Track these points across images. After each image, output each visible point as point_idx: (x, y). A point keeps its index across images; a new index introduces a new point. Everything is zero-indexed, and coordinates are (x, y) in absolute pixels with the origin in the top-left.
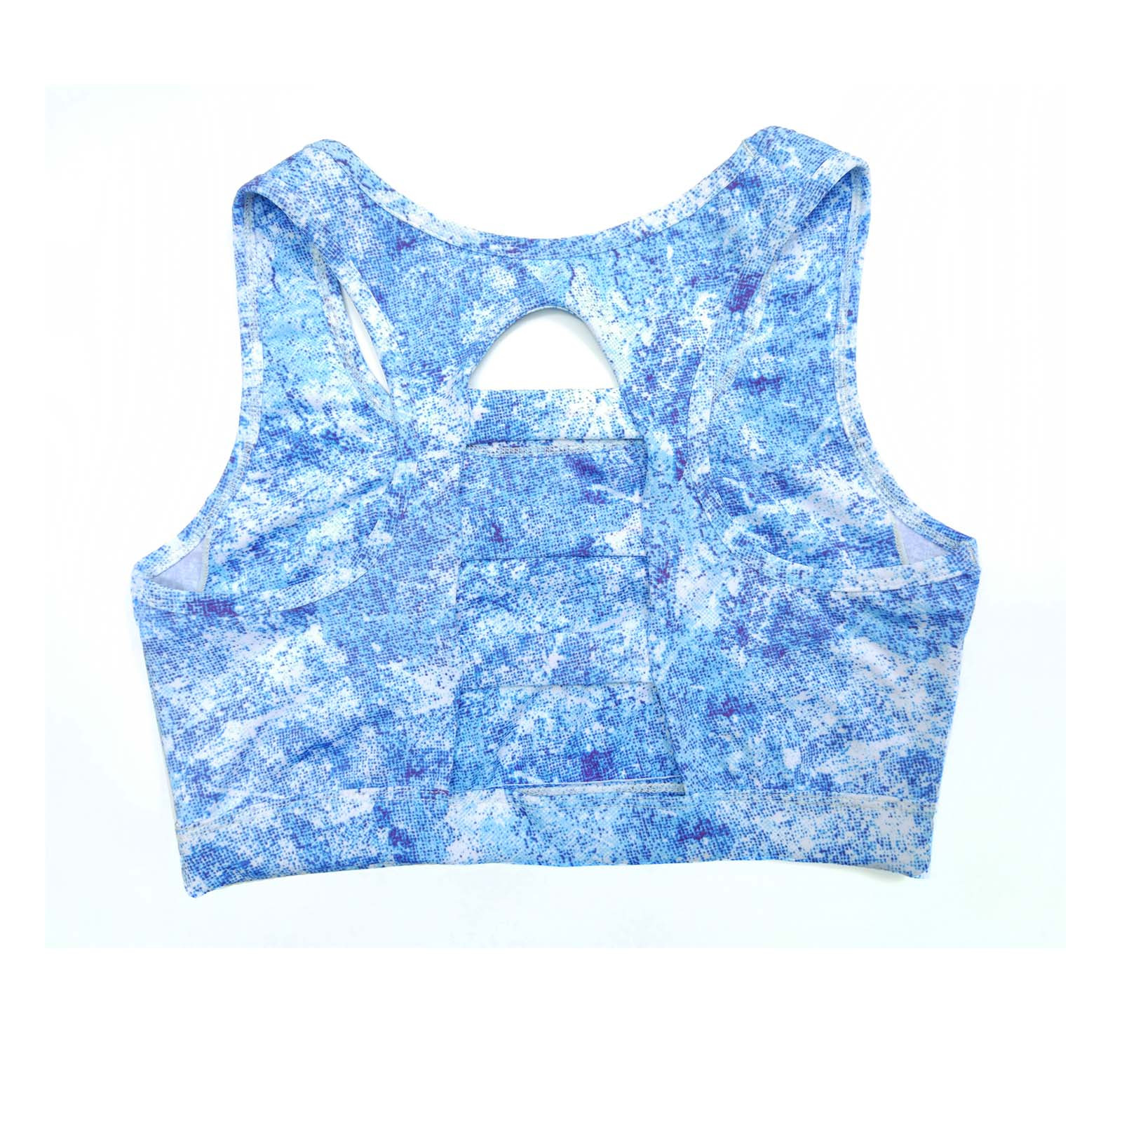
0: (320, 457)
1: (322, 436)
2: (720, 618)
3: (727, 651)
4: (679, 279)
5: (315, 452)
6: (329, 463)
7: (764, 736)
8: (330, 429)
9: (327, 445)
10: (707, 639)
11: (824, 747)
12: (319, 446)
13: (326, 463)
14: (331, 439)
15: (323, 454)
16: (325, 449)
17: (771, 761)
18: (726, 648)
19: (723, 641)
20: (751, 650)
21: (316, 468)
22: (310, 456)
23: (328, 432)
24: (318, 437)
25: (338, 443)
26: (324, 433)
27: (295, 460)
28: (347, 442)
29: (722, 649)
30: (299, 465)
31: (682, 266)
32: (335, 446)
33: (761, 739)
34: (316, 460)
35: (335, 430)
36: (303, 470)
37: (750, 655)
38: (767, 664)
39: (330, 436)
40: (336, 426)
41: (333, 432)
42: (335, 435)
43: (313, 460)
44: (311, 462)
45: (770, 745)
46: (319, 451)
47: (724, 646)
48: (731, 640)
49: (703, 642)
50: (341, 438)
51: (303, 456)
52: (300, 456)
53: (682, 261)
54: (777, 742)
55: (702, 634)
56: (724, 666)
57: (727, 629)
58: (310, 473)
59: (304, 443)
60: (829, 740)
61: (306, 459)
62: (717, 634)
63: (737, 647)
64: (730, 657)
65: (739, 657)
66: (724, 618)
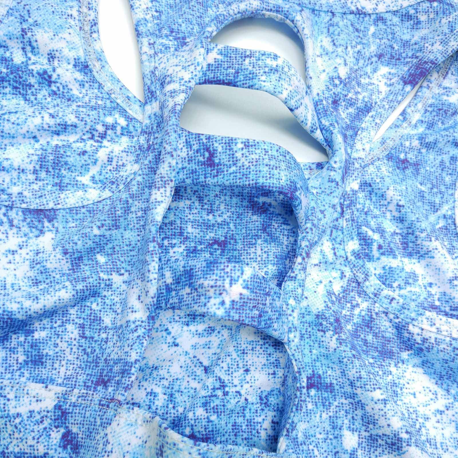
0: (29, 92)
1: (39, 74)
2: (324, 305)
3: (322, 333)
4: (373, 48)
5: (27, 85)
6: (36, 99)
7: (331, 414)
8: (48, 71)
9: (40, 83)
10: (308, 318)
11: (384, 444)
12: (32, 81)
13: (32, 98)
14: (45, 79)
15: (33, 90)
16: (36, 86)
17: (331, 439)
18: (322, 331)
19: (321, 324)
20: (343, 340)
21: (22, 99)
22: (21, 87)
23: (45, 72)
24: (34, 72)
25: (50, 86)
26: (41, 72)
27: (6, 84)
28: (58, 88)
29: (319, 330)
30: (7, 90)
31: (378, 41)
32: (47, 87)
33: (328, 416)
34: (25, 93)
35: (52, 73)
36: (9, 96)
37: (341, 344)
38: (354, 355)
39: (46, 76)
40: (54, 70)
41: (50, 74)
42: (50, 77)
43: (22, 91)
44: (20, 92)
45: (333, 423)
46: (30, 86)
47: (321, 328)
48: (328, 325)
49: (304, 320)
50: (55, 82)
51: (15, 84)
52: (12, 82)
53: (380, 37)
54: (340, 422)
55: (306, 313)
56: (316, 345)
57: (327, 315)
58: (14, 101)
59: (20, 73)
60: (390, 440)
61: (16, 88)
62: (317, 316)
63: (331, 333)
64: (323, 339)
65: (331, 342)
66: (327, 305)
